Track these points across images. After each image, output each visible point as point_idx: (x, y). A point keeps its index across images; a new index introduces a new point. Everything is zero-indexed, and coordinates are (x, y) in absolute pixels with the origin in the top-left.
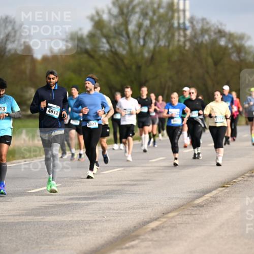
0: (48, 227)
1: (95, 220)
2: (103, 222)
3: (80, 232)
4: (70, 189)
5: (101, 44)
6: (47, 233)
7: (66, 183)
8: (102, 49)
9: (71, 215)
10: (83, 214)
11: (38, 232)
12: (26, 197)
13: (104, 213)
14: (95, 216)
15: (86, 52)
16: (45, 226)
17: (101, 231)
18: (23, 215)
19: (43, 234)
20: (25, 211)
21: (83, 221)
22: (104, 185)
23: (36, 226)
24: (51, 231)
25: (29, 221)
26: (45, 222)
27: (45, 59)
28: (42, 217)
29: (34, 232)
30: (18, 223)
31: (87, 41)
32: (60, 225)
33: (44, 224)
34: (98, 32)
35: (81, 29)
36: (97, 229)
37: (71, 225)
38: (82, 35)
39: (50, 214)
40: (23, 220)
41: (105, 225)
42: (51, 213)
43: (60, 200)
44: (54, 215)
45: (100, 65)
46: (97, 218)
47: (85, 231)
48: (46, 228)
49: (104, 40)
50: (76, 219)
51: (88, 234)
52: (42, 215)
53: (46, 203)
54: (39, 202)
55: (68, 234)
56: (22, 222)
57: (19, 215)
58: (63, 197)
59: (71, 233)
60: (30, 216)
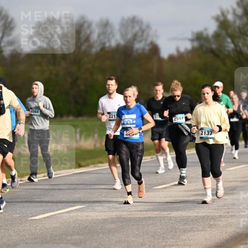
0: (174, 222)
1: (220, 216)
2: (228, 217)
3: (205, 227)
4: (196, 185)
5: (226, 44)
6: (173, 228)
7: (192, 180)
8: (227, 48)
9: (197, 211)
10: (208, 209)
11: (164, 227)
12: (152, 193)
13: (228, 209)
14: (220, 212)
15: (212, 51)
16: (171, 221)
17: (226, 227)
18: (150, 211)
19: (169, 229)
20: (152, 207)
21: (208, 216)
22: (229, 182)
23: (162, 221)
24: (176, 227)
25: (155, 216)
26: (171, 217)
27: (171, 58)
28: (168, 213)
29: (161, 227)
30: (145, 218)
31: (212, 40)
32: (185, 221)
33: (171, 220)
34: (224, 32)
35: (206, 29)
36: (222, 224)
37: (196, 220)
38: (207, 35)
39: (175, 209)
40: (149, 216)
41: (230, 220)
42: (177, 208)
43: (186, 196)
44: (181, 210)
45: (225, 64)
46: (222, 214)
47: (210, 226)
48: (172, 223)
49: (229, 40)
50: (201, 214)
51: (213, 229)
52: (168, 211)
53: (172, 199)
54: (165, 197)
55: (194, 229)
56: (149, 217)
57: (146, 211)
58: (189, 193)
59: (197, 228)
60: (156, 211)
